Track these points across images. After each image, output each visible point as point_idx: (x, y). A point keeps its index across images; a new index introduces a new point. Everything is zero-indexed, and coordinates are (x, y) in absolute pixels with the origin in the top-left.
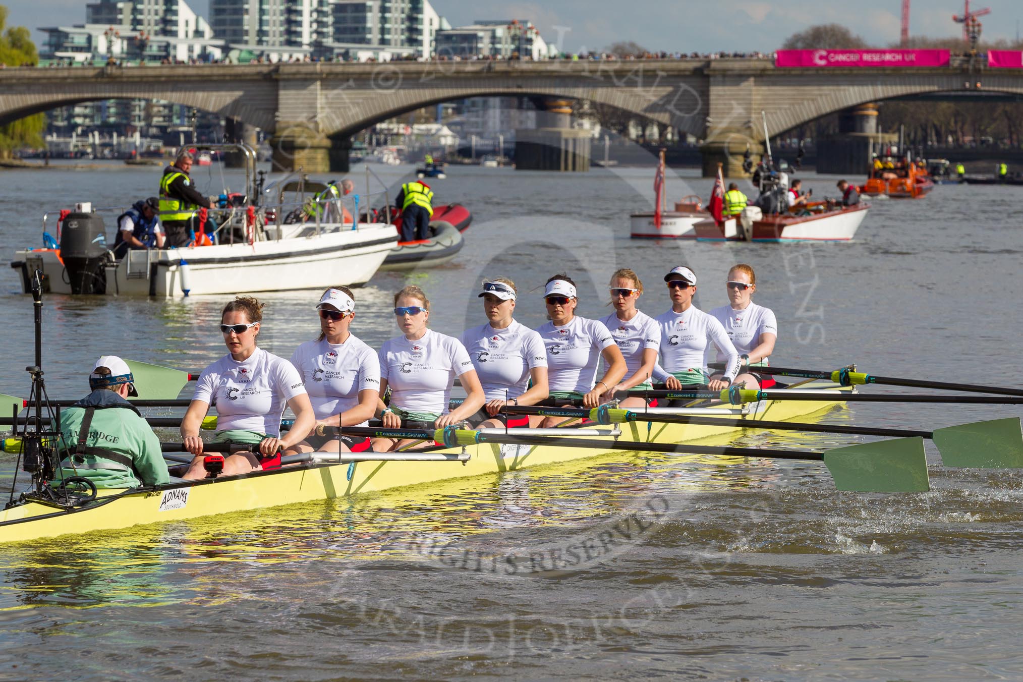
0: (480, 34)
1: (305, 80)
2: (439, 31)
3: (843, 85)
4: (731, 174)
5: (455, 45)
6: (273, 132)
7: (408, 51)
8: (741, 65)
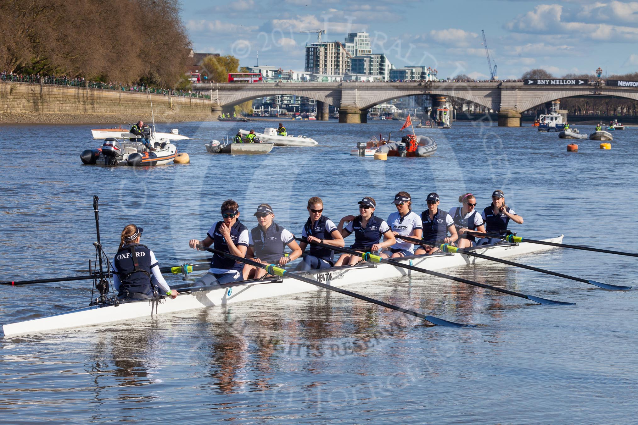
0: (407, 71)
1: (352, 88)
2: (391, 70)
3: (551, 92)
4: (509, 125)
5: (398, 75)
6: (340, 107)
7: (379, 77)
8: (514, 84)
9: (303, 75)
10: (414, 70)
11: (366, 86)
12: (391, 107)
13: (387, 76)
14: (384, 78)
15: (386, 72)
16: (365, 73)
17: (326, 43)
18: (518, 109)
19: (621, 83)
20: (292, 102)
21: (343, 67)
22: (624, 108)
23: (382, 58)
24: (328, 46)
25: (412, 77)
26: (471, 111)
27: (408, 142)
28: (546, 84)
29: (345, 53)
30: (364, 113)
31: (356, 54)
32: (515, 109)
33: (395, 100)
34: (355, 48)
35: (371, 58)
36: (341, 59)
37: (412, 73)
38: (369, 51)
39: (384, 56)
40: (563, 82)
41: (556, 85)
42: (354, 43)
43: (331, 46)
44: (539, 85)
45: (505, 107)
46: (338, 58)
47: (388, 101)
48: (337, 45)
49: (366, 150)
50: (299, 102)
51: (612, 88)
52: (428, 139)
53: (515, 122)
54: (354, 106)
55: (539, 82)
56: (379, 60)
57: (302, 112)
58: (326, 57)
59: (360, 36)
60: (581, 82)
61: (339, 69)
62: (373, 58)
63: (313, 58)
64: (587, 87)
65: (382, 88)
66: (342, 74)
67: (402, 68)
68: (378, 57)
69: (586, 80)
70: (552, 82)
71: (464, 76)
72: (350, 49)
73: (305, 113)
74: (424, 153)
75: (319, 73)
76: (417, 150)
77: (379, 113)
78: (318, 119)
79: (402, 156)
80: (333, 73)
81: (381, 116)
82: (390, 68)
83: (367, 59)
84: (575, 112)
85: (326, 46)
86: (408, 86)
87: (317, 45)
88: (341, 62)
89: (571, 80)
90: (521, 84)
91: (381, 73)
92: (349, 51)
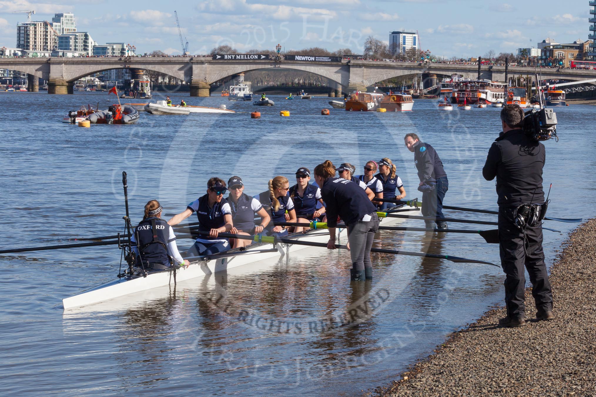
0: (108, 47)
1: (59, 63)
2: (94, 46)
3: (236, 66)
4: (200, 95)
5: (100, 51)
6: (48, 80)
7: (84, 53)
8: (203, 59)
9: (15, 51)
10: (115, 47)
11: (72, 61)
12: (94, 79)
13: (90, 53)
14: (88, 54)
15: (90, 48)
16: (71, 49)
17: (35, 23)
18: (207, 81)
19: (298, 58)
20: (6, 75)
21: (50, 44)
22: (300, 80)
23: (86, 36)
24: (37, 25)
25: (113, 53)
26: (165, 83)
27: (114, 111)
28: (232, 59)
29: (52, 31)
30: (71, 85)
31: (63, 33)
32: (205, 81)
33: (98, 73)
34: (61, 27)
35: (76, 36)
36: (49, 37)
37: (113, 49)
38: (74, 30)
39: (88, 34)
40: (247, 57)
41: (241, 59)
42: (60, 22)
43: (40, 25)
44: (226, 59)
45: (196, 79)
46: (46, 35)
47: (92, 74)
48: (46, 24)
49: (76, 118)
50: (12, 76)
51: (290, 62)
52: (131, 108)
53: (205, 93)
54: (61, 78)
55: (226, 57)
56: (83, 37)
57: (14, 84)
58: (35, 35)
59: (66, 17)
60: (263, 57)
61: (47, 46)
62: (78, 36)
63: (24, 36)
64: (268, 61)
65: (86, 63)
66: (50, 50)
67: (104, 45)
68: (82, 35)
69: (267, 56)
70: (238, 57)
71: (159, 51)
72: (57, 28)
73: (17, 85)
74: (129, 121)
75: (29, 49)
76: (123, 118)
77: (83, 85)
78: (29, 91)
79: (110, 123)
80: (42, 49)
81: (85, 87)
82: (93, 44)
83: (73, 37)
84: (257, 84)
85: (35, 25)
86: (110, 61)
87: (27, 24)
88: (49, 40)
89: (254, 55)
90: (210, 59)
91: (85, 49)
92: (56, 29)
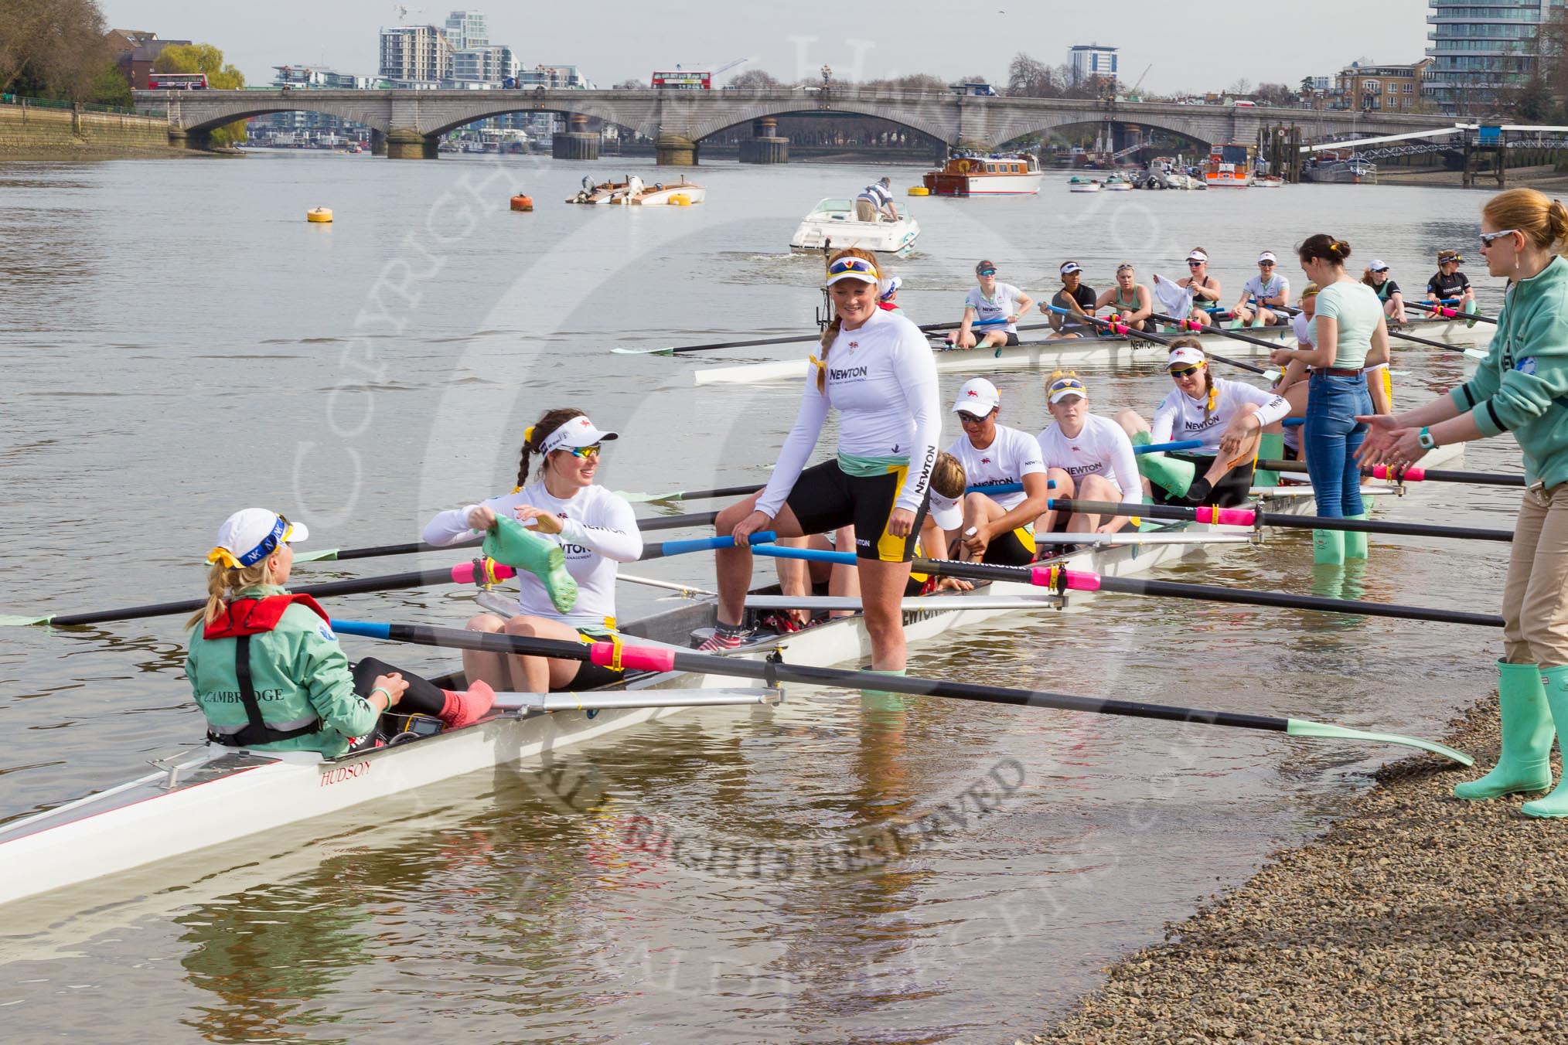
0: (546, 73)
1: (409, 100)
4: (675, 162)
6: (388, 133)
9: (375, 79)
11: (432, 96)
16: (477, 78)
17: (414, 29)
18: (689, 136)
20: (358, 124)
21: (441, 67)
23: (506, 52)
24: (417, 32)
25: (555, 85)
29: (445, 44)
30: (432, 143)
31: (464, 46)
32: (684, 136)
34: (462, 37)
35: (488, 52)
36: (438, 55)
37: (554, 78)
38: (485, 42)
39: (510, 49)
42: (460, 28)
43: (421, 32)
45: (666, 132)
46: (434, 52)
48: (432, 31)
54: (413, 130)
56: (501, 56)
58: (413, 51)
59: (471, 17)
61: (435, 72)
63: (393, 53)
65: (460, 100)
66: (441, 78)
67: (538, 69)
68: (498, 52)
72: (455, 38)
75: (400, 77)
80: (425, 77)
82: (519, 67)
83: (482, 55)
85: (413, 32)
86: (506, 97)
87: (398, 31)
88: (438, 59)
91: (504, 78)
92: (452, 40)
